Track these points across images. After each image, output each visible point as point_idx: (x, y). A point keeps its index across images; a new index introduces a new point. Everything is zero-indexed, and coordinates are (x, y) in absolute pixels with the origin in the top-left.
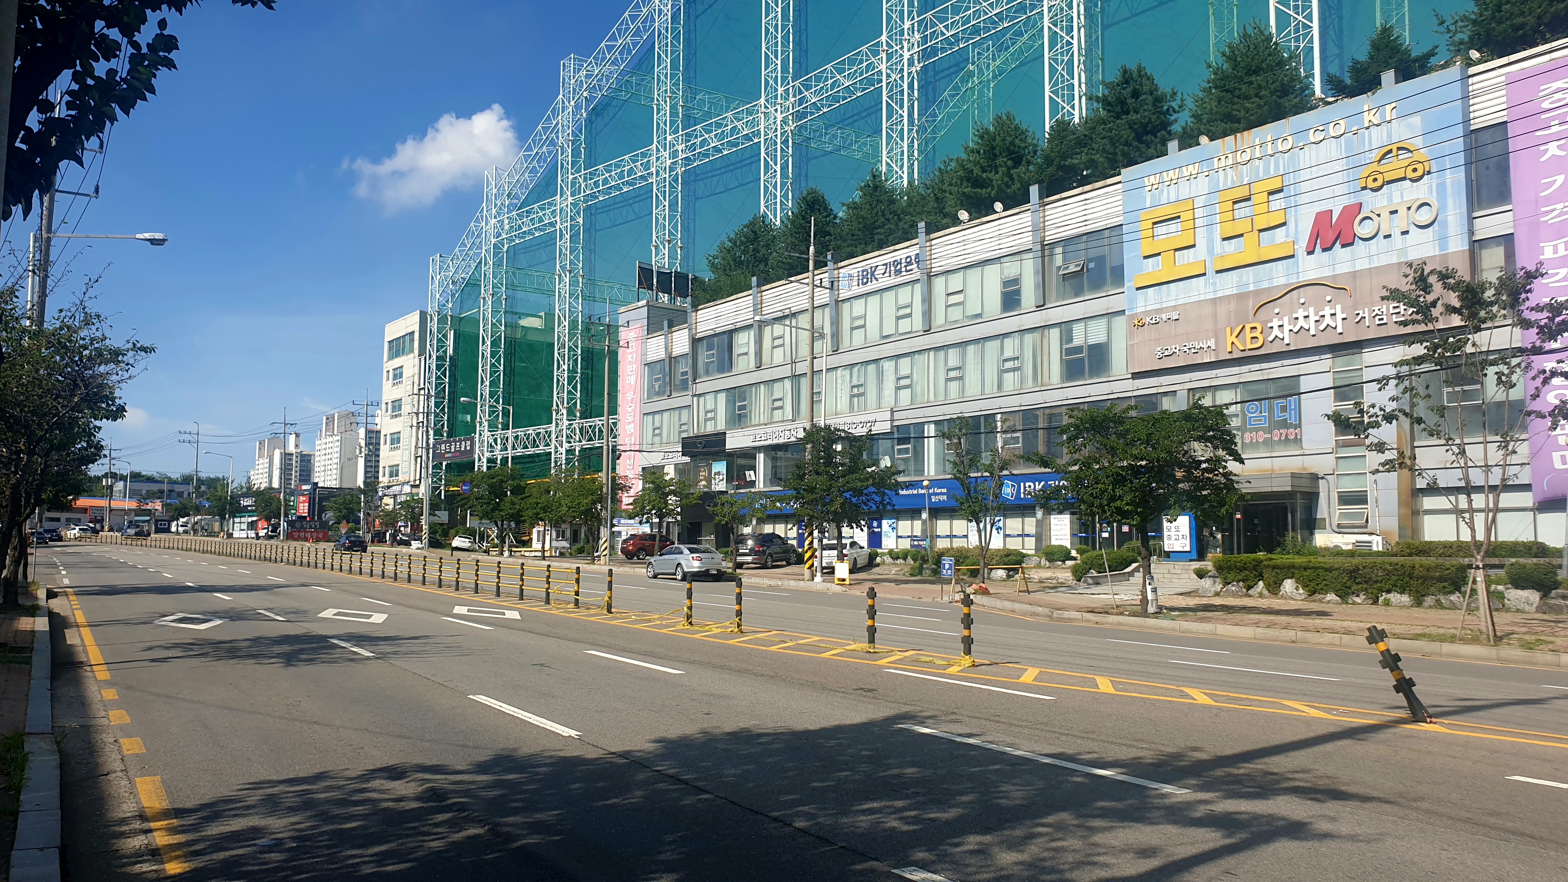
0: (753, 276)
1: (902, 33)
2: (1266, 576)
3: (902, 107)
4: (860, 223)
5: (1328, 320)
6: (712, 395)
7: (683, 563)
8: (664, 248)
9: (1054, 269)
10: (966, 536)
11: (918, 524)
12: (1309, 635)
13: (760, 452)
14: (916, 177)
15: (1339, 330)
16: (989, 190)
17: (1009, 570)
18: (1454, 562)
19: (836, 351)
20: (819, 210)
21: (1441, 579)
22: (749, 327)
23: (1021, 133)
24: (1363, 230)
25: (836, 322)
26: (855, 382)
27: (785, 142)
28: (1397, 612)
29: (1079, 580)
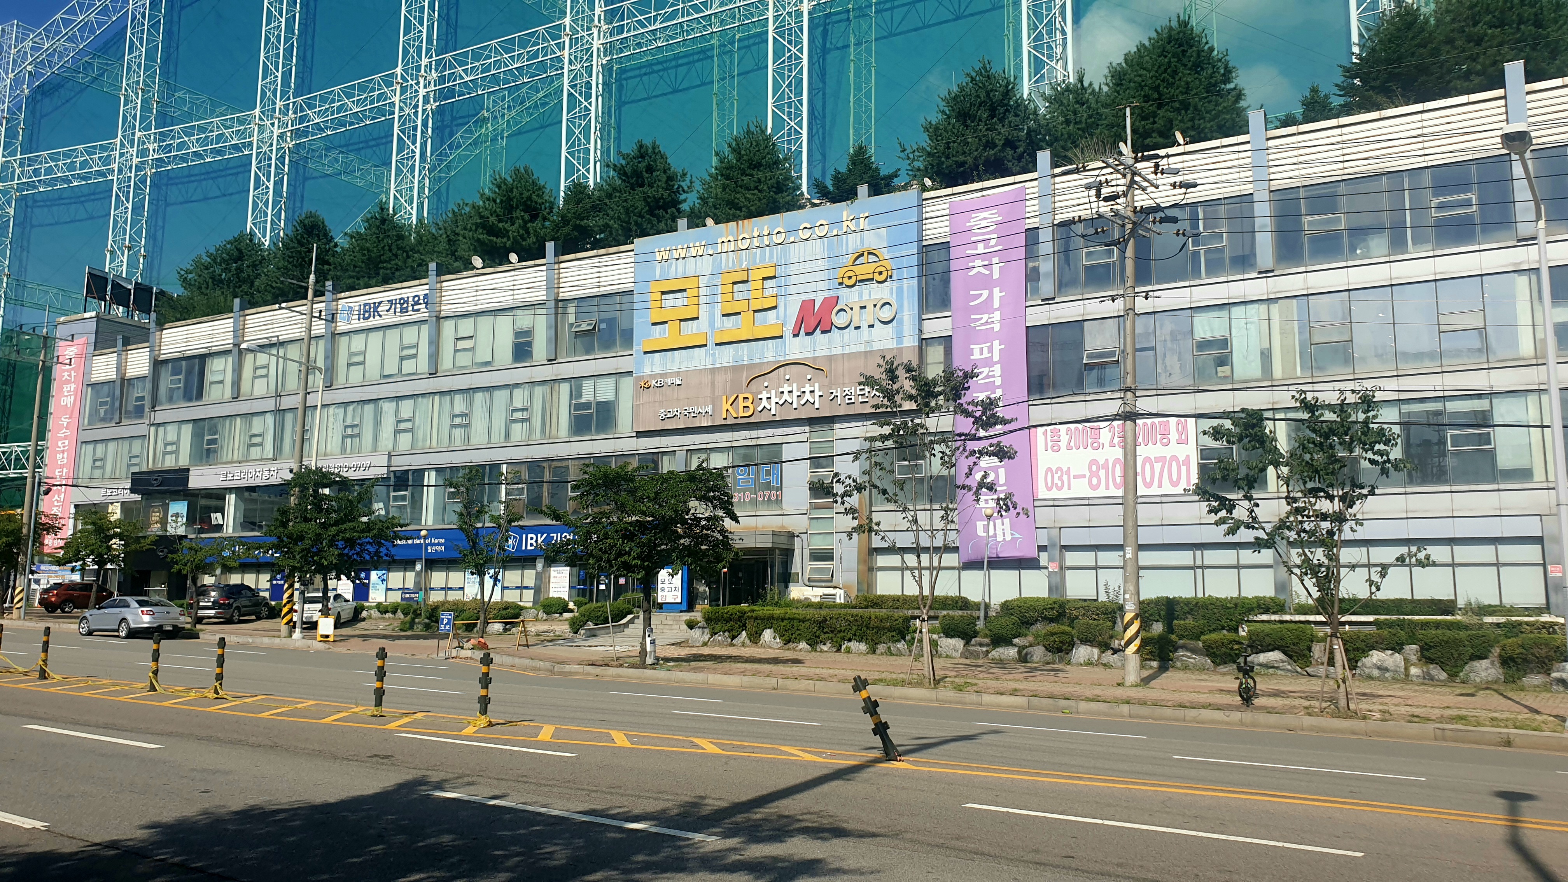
0: (236, 297)
1: (418, 69)
2: (748, 626)
3: (414, 143)
4: (364, 255)
5: (808, 396)
6: (176, 426)
7: (130, 618)
8: (123, 255)
9: (567, 326)
10: (462, 589)
11: (411, 576)
12: (788, 682)
13: (231, 493)
14: (425, 215)
15: (817, 406)
16: (505, 240)
17: (506, 623)
18: (901, 614)
19: (328, 386)
20: (318, 236)
21: (891, 629)
22: (226, 353)
23: (539, 189)
24: (840, 320)
25: (331, 356)
26: (349, 421)
27: (281, 159)
28: (856, 659)
29: (576, 633)
